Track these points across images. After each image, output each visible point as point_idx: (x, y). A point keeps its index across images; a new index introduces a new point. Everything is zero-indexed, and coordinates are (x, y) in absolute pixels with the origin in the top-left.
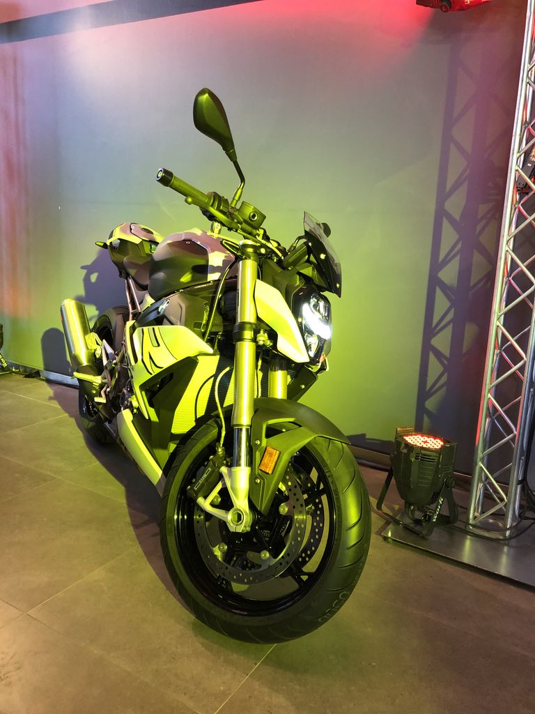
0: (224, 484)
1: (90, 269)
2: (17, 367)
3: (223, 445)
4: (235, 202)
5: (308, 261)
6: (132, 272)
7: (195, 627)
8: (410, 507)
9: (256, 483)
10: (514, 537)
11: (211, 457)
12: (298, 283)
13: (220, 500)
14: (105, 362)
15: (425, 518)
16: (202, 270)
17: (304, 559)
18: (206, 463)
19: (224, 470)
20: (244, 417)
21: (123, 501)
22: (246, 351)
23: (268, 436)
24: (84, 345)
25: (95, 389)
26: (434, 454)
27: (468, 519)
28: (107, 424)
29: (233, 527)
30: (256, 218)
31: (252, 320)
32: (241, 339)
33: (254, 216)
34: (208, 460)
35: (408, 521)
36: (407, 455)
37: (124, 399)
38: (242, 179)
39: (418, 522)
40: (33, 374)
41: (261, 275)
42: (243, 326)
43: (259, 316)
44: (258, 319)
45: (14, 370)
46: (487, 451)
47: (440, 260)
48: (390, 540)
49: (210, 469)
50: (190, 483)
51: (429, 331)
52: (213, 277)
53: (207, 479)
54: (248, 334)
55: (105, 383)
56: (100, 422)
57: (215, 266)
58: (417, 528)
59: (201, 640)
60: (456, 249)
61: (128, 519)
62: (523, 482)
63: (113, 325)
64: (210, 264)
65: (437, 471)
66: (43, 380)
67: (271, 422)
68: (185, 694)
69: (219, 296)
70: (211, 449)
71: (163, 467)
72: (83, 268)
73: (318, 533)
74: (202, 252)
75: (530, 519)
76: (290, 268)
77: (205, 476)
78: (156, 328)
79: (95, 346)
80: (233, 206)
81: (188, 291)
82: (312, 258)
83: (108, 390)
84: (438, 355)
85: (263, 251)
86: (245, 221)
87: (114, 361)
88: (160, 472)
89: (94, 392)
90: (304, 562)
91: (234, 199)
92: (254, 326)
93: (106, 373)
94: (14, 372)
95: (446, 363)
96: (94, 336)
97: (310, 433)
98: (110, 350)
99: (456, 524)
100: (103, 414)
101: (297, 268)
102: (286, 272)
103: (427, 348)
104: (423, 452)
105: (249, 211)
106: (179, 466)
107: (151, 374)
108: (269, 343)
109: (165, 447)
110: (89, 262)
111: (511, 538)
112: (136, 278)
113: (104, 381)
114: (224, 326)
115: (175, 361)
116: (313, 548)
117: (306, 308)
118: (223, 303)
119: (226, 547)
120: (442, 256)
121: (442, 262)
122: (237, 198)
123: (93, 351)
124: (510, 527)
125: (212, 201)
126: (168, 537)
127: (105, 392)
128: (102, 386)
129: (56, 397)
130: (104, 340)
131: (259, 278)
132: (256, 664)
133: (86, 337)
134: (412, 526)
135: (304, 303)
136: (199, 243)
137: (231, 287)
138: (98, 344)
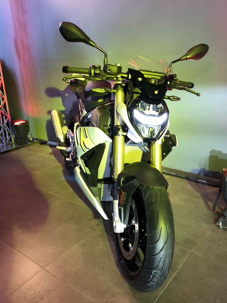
2: (37, 140)
14: (71, 140)
24: (62, 132)
40: (43, 143)
55: (71, 151)
66: (48, 145)
78: (86, 128)
81: (102, 106)
89: (66, 155)
94: (35, 142)
96: (66, 128)
107: (85, 152)
109: (96, 186)
112: (82, 99)
123: (66, 135)
127: (71, 155)
130: (70, 130)
138: (67, 131)
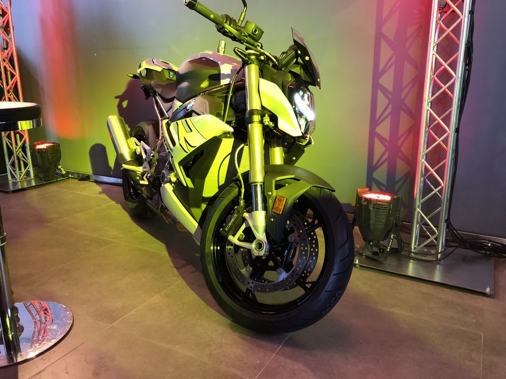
0: (247, 224)
1: (121, 98)
2: (73, 174)
3: (244, 199)
4: (241, 21)
5: (297, 63)
6: (159, 90)
7: (232, 328)
8: (369, 243)
9: (271, 221)
10: (443, 259)
11: (236, 207)
12: (290, 79)
13: (244, 237)
14: (144, 156)
15: (380, 251)
16: (216, 78)
17: (306, 274)
18: (232, 212)
19: (246, 215)
20: (258, 177)
21: (165, 253)
22: (256, 131)
23: (276, 189)
24: (127, 146)
25: (139, 176)
26: (386, 204)
27: (411, 249)
28: (149, 201)
29: (256, 253)
30: (257, 33)
31: (259, 108)
32: (251, 122)
33: (255, 31)
34: (234, 210)
35: (369, 253)
36: (367, 206)
37: (163, 177)
38: (245, 5)
39: (375, 253)
41: (262, 74)
42: (252, 112)
43: (263, 105)
44: (263, 107)
45: (70, 176)
46: (422, 201)
47: (380, 70)
48: (357, 266)
49: (236, 215)
50: (222, 227)
51: (374, 122)
52: (224, 82)
53: (234, 222)
54: (256, 118)
55: (146, 171)
56: (143, 201)
57: (226, 74)
58: (376, 257)
59: (238, 335)
60: (391, 62)
61: (171, 264)
62: (448, 221)
63: (146, 132)
64: (221, 72)
65: (388, 216)
66: (92, 182)
67: (278, 178)
68: (233, 367)
69: (230, 94)
70: (235, 202)
71: (198, 220)
72: (116, 97)
73: (315, 256)
74: (215, 65)
75: (453, 246)
76: (283, 69)
77: (233, 220)
78: (188, 119)
79: (135, 147)
80: (239, 25)
81: (208, 93)
82: (300, 60)
83: (149, 175)
84: (382, 139)
85: (262, 58)
86: (250, 36)
87: (152, 155)
88: (196, 225)
89: (138, 178)
90: (307, 277)
91: (239, 20)
92: (260, 112)
93: (145, 164)
94: (71, 178)
95: (387, 144)
96: (134, 140)
97: (307, 184)
98: (147, 148)
99: (402, 253)
100: (145, 193)
101: (289, 68)
102: (280, 71)
103: (373, 134)
104: (378, 203)
105: (251, 28)
106: (212, 216)
107: (187, 153)
108: (271, 124)
109: (199, 206)
110: (120, 93)
111: (441, 259)
112: (163, 95)
113: (145, 170)
114: (237, 117)
115: (205, 141)
116: (312, 267)
117: (297, 97)
118: (233, 100)
119: (251, 269)
120: (381, 67)
121: (381, 71)
122: (242, 19)
123: (134, 150)
124: (441, 252)
125: (225, 20)
126: (208, 267)
127: (147, 177)
128: (143, 174)
129: (104, 192)
130: (142, 142)
131: (260, 77)
132: (279, 346)
133: (128, 141)
134: (372, 256)
135: (296, 93)
136: (212, 59)
137: (240, 88)
138: (137, 145)
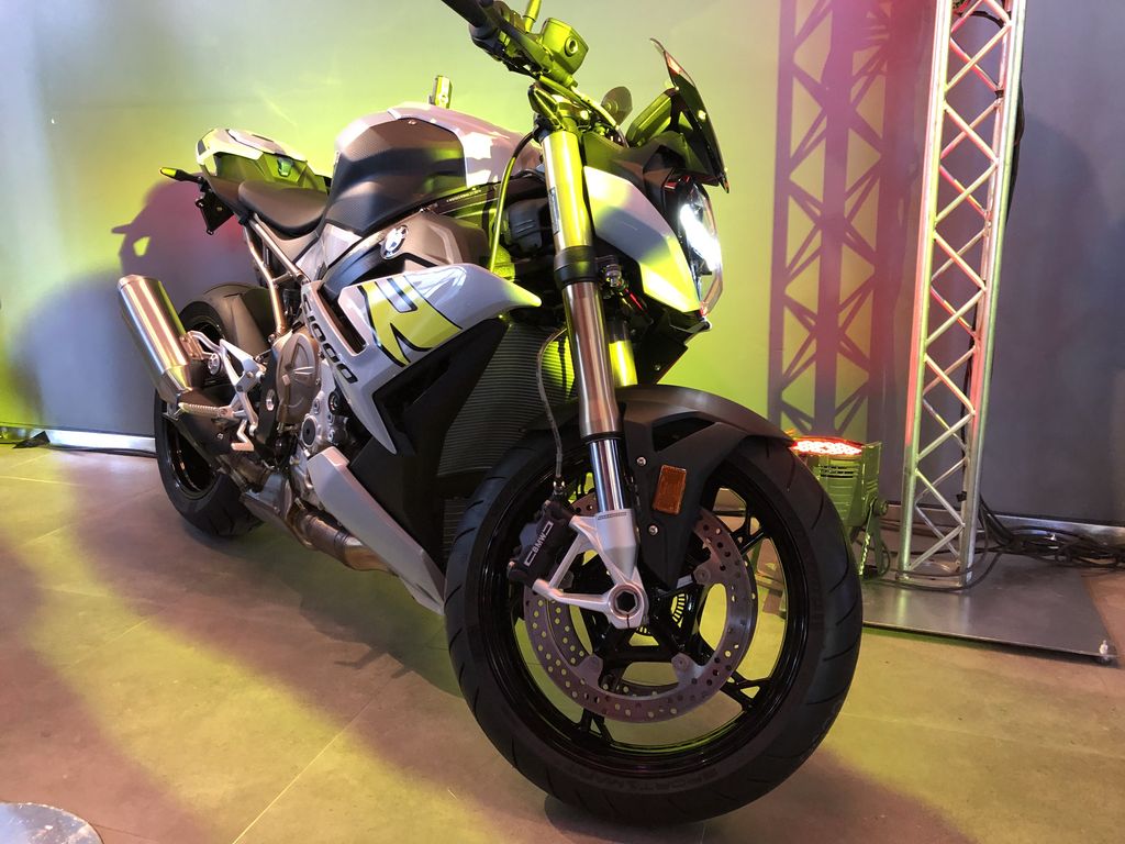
4: (530, 20)
5: (674, 126)
6: (258, 206)
9: (651, 534)
10: (976, 583)
11: (548, 503)
16: (452, 170)
19: (578, 521)
20: (605, 421)
23: (659, 447)
24: (180, 354)
25: (222, 432)
26: (848, 463)
27: (901, 563)
29: (619, 621)
30: (576, 49)
31: (587, 242)
32: (575, 279)
34: (541, 509)
37: (312, 431)
40: (32, 441)
42: (573, 254)
43: (598, 234)
44: (597, 240)
46: (925, 452)
47: (793, 152)
49: (550, 523)
50: (513, 556)
51: (781, 273)
52: (475, 179)
53: (545, 544)
57: (479, 158)
60: (819, 132)
63: (223, 316)
64: (467, 154)
65: (858, 492)
66: (55, 448)
69: (501, 210)
72: (117, 230)
74: (445, 135)
75: (994, 550)
77: (543, 537)
79: (201, 356)
80: (527, 29)
81: (437, 208)
82: (683, 119)
83: (253, 428)
84: (800, 312)
85: (584, 115)
86: (556, 57)
87: (259, 374)
89: (222, 436)
91: (528, 10)
93: (240, 398)
95: (813, 323)
96: (197, 336)
98: (242, 355)
99: (883, 577)
101: (655, 139)
104: (834, 463)
105: (560, 36)
106: (475, 529)
108: (623, 284)
113: (237, 413)
117: (686, 214)
118: (505, 225)
120: (794, 145)
121: (795, 154)
122: (532, 14)
123: (201, 364)
124: (972, 566)
130: (223, 341)
131: (585, 164)
133: (182, 339)
138: (207, 350)
